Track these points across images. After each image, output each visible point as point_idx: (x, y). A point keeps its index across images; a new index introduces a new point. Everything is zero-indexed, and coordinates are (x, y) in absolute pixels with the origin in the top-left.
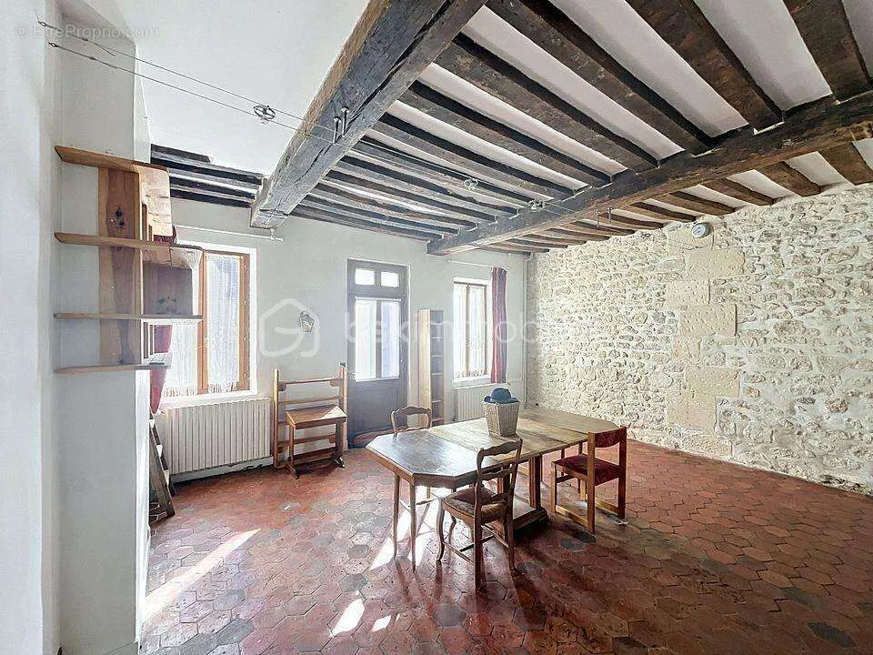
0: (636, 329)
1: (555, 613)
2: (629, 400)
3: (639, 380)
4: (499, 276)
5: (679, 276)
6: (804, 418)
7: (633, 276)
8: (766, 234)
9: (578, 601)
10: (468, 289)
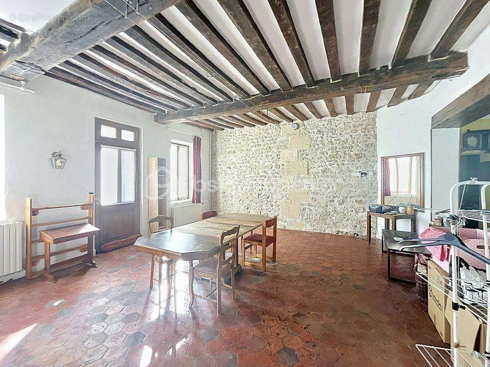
0: (268, 172)
1: (263, 314)
2: (264, 207)
3: (268, 197)
4: (197, 141)
5: (286, 147)
6: (330, 209)
7: (266, 146)
8: (319, 131)
9: (270, 305)
10: (178, 147)
